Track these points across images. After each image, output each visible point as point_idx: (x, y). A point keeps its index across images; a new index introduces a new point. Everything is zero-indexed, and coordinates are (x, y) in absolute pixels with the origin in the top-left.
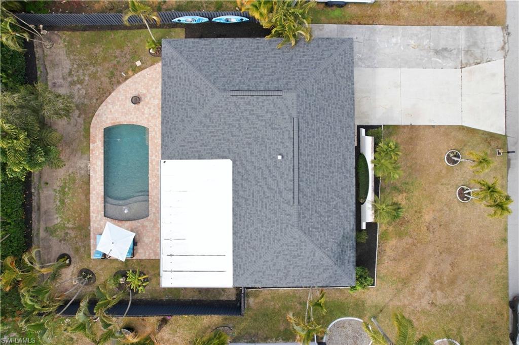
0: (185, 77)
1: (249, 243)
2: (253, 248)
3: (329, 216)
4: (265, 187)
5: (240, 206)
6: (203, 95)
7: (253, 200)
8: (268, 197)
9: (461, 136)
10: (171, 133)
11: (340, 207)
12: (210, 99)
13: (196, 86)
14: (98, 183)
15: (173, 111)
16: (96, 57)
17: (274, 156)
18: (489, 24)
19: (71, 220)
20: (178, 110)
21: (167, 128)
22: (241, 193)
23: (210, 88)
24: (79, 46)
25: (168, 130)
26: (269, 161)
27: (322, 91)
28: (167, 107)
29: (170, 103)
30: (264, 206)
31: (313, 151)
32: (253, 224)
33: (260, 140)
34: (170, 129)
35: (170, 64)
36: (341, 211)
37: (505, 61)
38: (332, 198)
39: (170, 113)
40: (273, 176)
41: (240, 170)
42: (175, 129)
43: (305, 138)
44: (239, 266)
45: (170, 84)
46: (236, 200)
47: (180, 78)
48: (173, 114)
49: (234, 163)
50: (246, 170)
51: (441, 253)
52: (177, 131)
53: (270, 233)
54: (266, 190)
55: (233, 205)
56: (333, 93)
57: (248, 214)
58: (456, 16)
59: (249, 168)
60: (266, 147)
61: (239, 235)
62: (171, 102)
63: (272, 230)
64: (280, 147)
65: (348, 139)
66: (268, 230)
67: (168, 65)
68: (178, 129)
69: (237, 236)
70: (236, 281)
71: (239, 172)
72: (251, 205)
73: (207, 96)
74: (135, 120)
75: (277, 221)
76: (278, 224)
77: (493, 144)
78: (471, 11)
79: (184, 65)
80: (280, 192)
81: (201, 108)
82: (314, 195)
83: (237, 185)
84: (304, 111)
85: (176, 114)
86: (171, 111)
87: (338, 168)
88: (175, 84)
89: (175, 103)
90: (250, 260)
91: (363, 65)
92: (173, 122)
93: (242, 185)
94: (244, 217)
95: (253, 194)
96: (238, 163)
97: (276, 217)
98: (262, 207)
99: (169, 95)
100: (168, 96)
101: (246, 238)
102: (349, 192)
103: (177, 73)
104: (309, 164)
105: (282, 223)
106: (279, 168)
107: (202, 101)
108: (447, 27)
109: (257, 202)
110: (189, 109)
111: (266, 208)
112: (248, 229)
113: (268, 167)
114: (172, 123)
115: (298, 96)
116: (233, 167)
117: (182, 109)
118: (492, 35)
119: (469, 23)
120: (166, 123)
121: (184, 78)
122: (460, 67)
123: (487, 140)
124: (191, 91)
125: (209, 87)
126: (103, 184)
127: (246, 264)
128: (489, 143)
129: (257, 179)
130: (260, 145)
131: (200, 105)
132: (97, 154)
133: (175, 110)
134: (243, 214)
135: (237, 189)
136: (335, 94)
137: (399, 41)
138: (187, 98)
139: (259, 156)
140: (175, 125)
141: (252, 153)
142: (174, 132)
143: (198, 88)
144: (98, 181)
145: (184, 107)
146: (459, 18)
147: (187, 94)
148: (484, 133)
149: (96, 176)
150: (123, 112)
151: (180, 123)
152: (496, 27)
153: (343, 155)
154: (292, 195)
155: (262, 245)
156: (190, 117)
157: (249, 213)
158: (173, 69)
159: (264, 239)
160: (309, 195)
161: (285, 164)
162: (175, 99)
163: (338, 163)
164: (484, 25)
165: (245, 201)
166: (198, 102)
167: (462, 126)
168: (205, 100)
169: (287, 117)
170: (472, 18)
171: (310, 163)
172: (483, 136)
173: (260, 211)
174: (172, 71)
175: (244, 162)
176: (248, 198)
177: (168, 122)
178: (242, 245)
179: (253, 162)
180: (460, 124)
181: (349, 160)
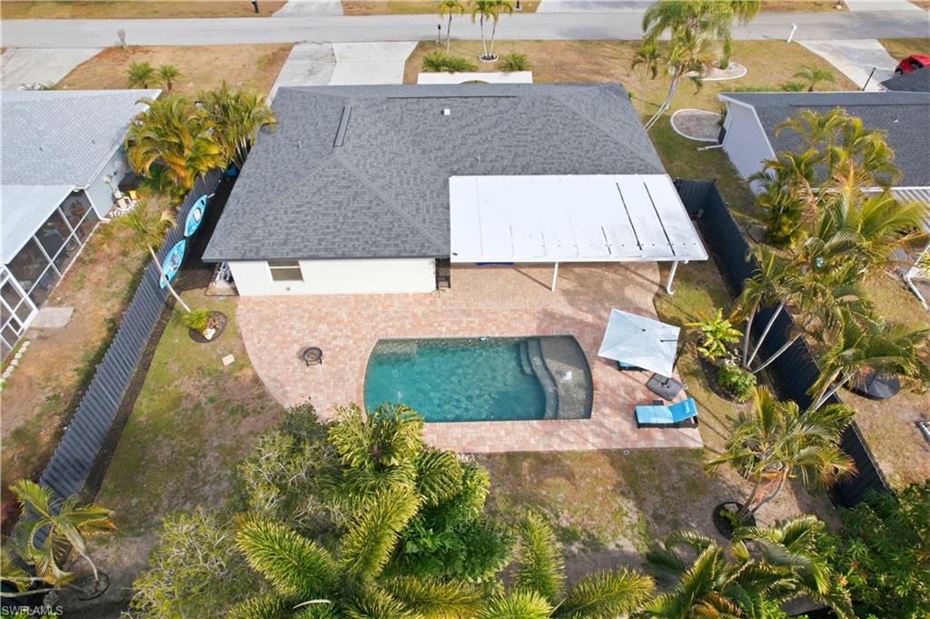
0: (293, 212)
1: (587, 151)
2: (595, 146)
4: (493, 131)
5: (528, 164)
6: (333, 181)
7: (516, 146)
8: (510, 127)
10: (398, 236)
12: (342, 170)
13: (315, 194)
14: (508, 434)
15: (353, 233)
16: (180, 454)
17: (444, 120)
19: (616, 506)
20: (355, 223)
21: (386, 245)
22: (506, 162)
23: (323, 170)
24: (135, 501)
25: (391, 242)
26: (453, 126)
28: (345, 246)
29: (338, 239)
30: (524, 132)
32: (555, 146)
33: (418, 138)
34: (389, 240)
35: (258, 241)
39: (357, 239)
40: (475, 120)
41: (468, 164)
42: (390, 230)
44: (630, 166)
45: (299, 240)
46: (519, 170)
47: (291, 222)
48: (360, 233)
49: (455, 173)
50: (467, 157)
52: (394, 226)
53: (565, 125)
54: (498, 130)
55: (526, 174)
57: (540, 153)
59: (463, 152)
60: (429, 131)
61: (577, 165)
62: (335, 237)
63: (561, 122)
64: (431, 113)
66: (561, 127)
67: (259, 244)
68: (391, 223)
69: (580, 168)
70: (656, 169)
71: (471, 166)
72: (525, 148)
73: (335, 176)
74: (357, 363)
75: (545, 116)
76: (550, 115)
79: (267, 216)
80: (501, 112)
81: (357, 185)
83: (492, 168)
85: (360, 228)
86: (354, 237)
88: (302, 230)
89: (339, 230)
90: (615, 150)
92: (377, 233)
93: (491, 162)
94: (545, 159)
95: (506, 146)
96: (455, 168)
97: (539, 118)
98: (526, 134)
99: (320, 241)
100: (324, 243)
101: (580, 156)
103: (281, 228)
105: (548, 110)
106: (463, 114)
107: (344, 183)
109: (519, 142)
110: (356, 205)
111: (526, 130)
112: (565, 153)
113: (463, 128)
114: (378, 236)
116: (462, 174)
117: (353, 217)
120: (376, 247)
121: (294, 215)
124: (322, 202)
125: (321, 173)
126: (509, 422)
127: (622, 155)
129: (481, 142)
130: (426, 137)
131: (350, 187)
132: (435, 437)
133: (353, 230)
134: (542, 160)
135: (501, 169)
138: (333, 209)
139: (445, 139)
140: (382, 229)
141: (440, 149)
142: (396, 230)
143: (319, 190)
144: (503, 433)
145: (349, 214)
147: (327, 209)
149: (491, 439)
150: (336, 386)
151: (380, 220)
154: (504, 99)
155: (587, 133)
156: (371, 202)
157: (539, 151)
158: (271, 235)
159: (576, 131)
161: (457, 107)
162: (331, 230)
165: (520, 156)
166: (345, 190)
168: (344, 178)
169: (385, 106)
173: (533, 137)
174: (274, 237)
175: (454, 158)
176: (513, 153)
177: (373, 242)
178: (593, 161)
179: (454, 147)
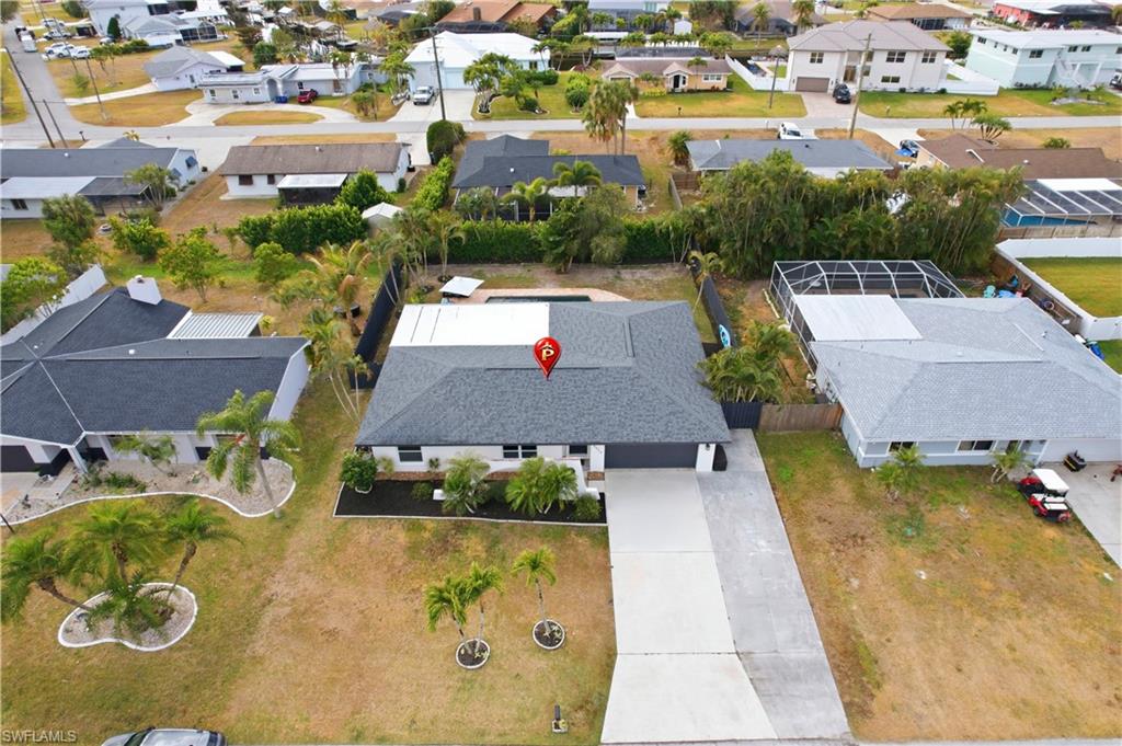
3: (465, 407)
9: (595, 651)
11: (476, 422)
18: (847, 706)
27: (641, 398)
31: (556, 386)
36: (470, 423)
37: (774, 740)
38: (490, 410)
43: (574, 376)
51: (362, 612)
56: (641, 412)
58: (843, 644)
65: (576, 433)
77: (577, 716)
78: (864, 673)
82: (496, 388)
84: (610, 376)
87: (533, 419)
91: (707, 502)
102: (497, 435)
104: (538, 381)
108: (816, 627)
115: (630, 369)
118: (825, 713)
119: (835, 667)
122: (740, 651)
123: (587, 702)
128: (581, 707)
136: (641, 416)
137: (763, 550)
146: (841, 648)
148: (604, 698)
152: (845, 720)
153: (551, 426)
160: (497, 382)
163: (539, 419)
164: (841, 696)
167: (616, 654)
170: (849, 673)
171: (541, 383)
172: (596, 695)
180: (620, 649)
181: (543, 434)
